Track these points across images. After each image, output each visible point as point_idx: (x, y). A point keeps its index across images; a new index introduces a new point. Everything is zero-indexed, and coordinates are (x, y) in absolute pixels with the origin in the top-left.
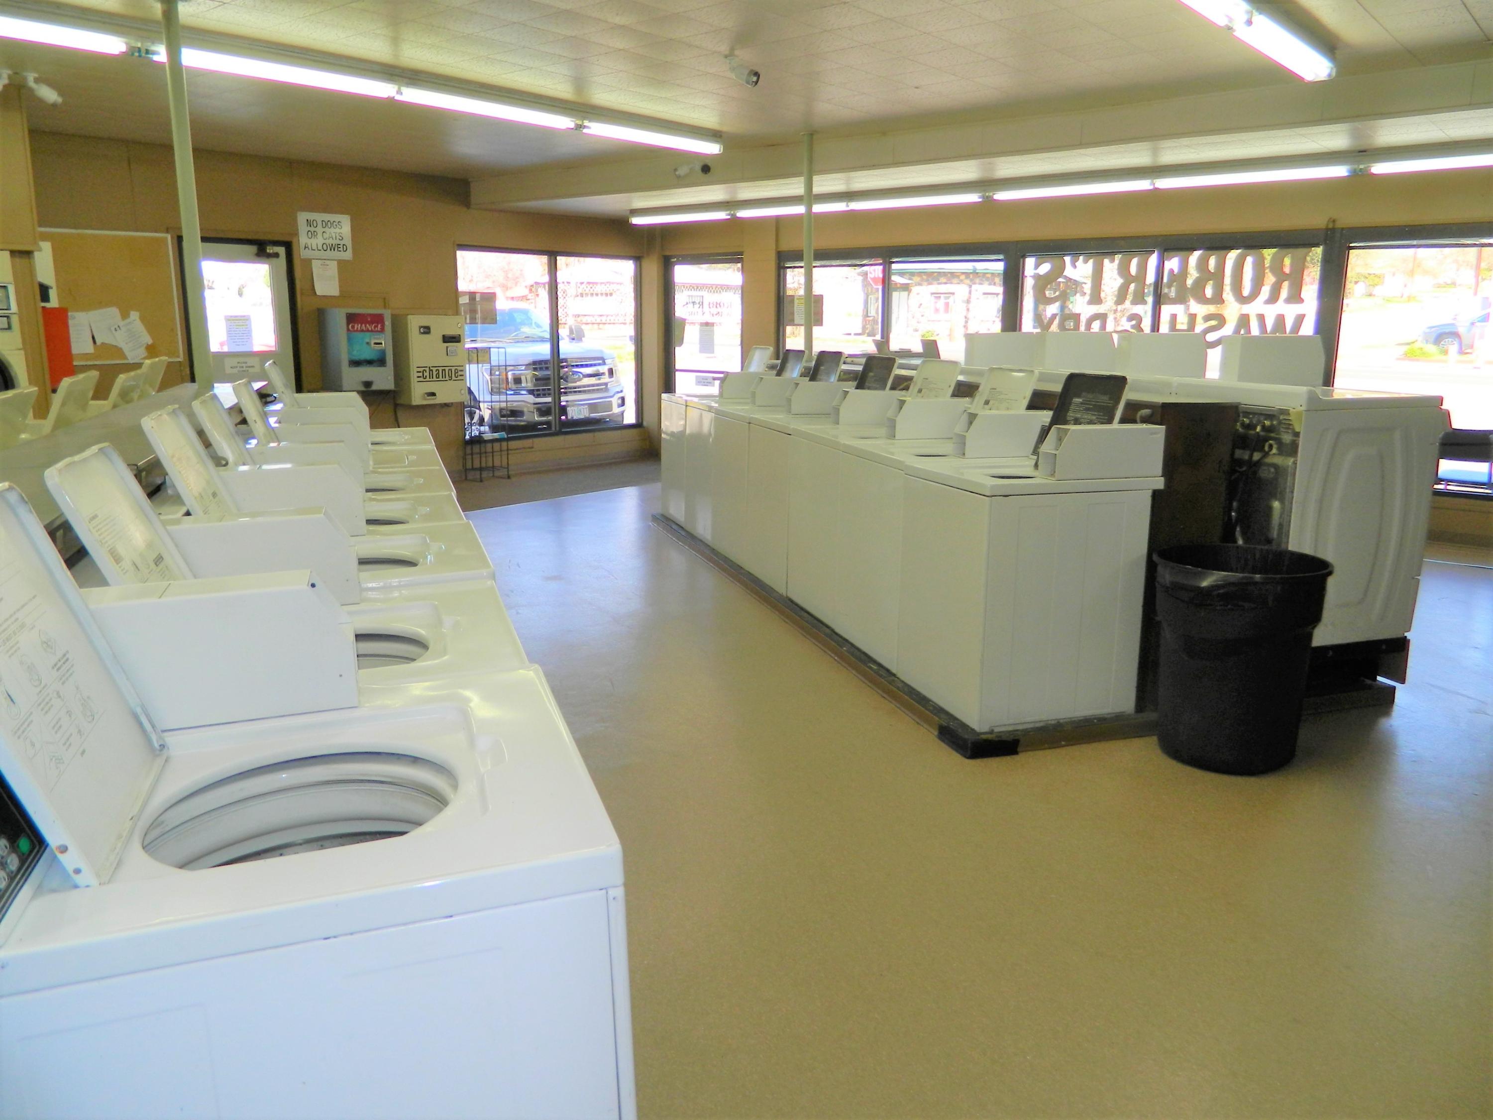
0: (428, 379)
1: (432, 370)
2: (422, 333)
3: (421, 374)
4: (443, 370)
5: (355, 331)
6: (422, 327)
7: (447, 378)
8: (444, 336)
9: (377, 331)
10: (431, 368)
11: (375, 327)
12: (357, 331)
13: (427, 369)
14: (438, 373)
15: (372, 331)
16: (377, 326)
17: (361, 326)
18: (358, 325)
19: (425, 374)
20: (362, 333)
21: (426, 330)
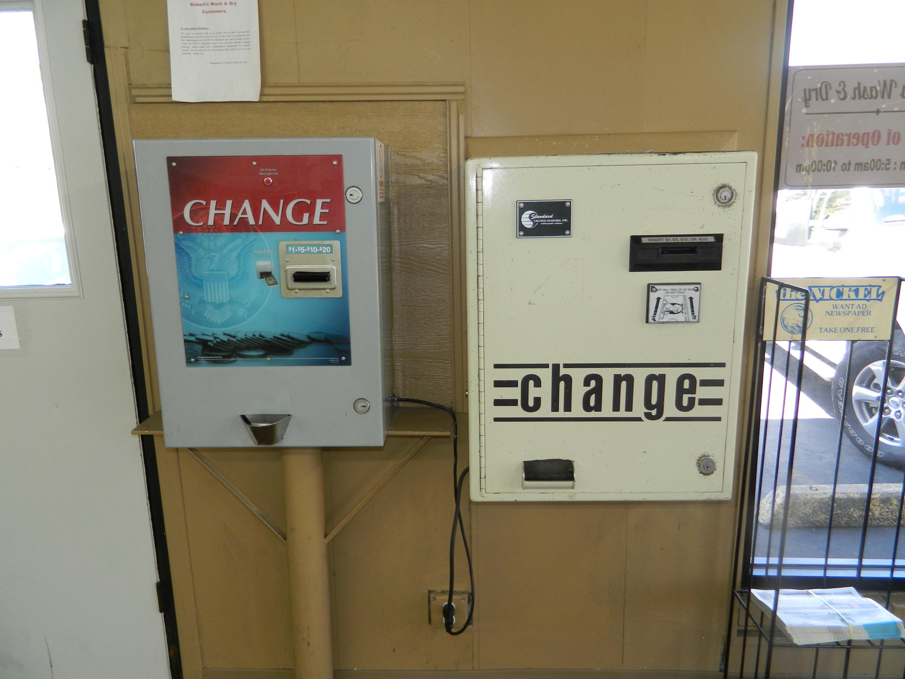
0: (545, 410)
1: (568, 380)
2: (527, 232)
3: (515, 393)
4: (618, 379)
5: (207, 229)
6: (528, 206)
7: (639, 408)
8: (635, 240)
9: (311, 227)
10: (563, 371)
11: (298, 212)
12: (218, 227)
13: (546, 376)
14: (598, 391)
15: (286, 226)
16: (311, 209)
17: (236, 207)
18: (221, 206)
19: (533, 392)
20: (241, 238)
21: (547, 219)
